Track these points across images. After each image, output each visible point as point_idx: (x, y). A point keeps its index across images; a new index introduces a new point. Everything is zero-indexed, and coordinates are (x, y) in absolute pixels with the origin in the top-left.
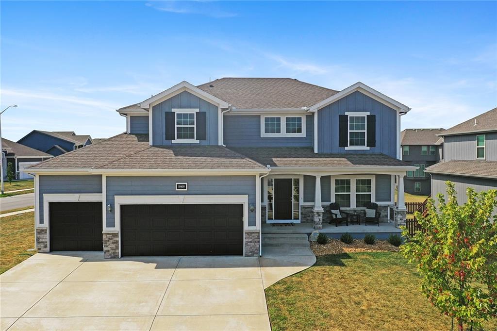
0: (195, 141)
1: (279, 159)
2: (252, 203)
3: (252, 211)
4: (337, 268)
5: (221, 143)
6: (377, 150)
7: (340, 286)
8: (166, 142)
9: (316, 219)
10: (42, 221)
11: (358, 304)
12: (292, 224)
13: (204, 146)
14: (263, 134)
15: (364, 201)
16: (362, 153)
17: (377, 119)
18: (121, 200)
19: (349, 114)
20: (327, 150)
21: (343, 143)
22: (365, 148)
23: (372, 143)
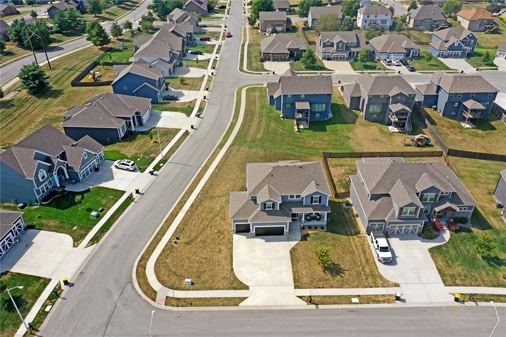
0: (272, 209)
1: (293, 208)
2: (286, 227)
4: (305, 242)
5: (278, 209)
6: (321, 204)
10: (234, 227)
13: (274, 210)
14: (289, 199)
16: (317, 205)
17: (322, 197)
18: (255, 227)
19: (314, 196)
20: (307, 204)
21: (312, 202)
22: (318, 203)
23: (320, 202)
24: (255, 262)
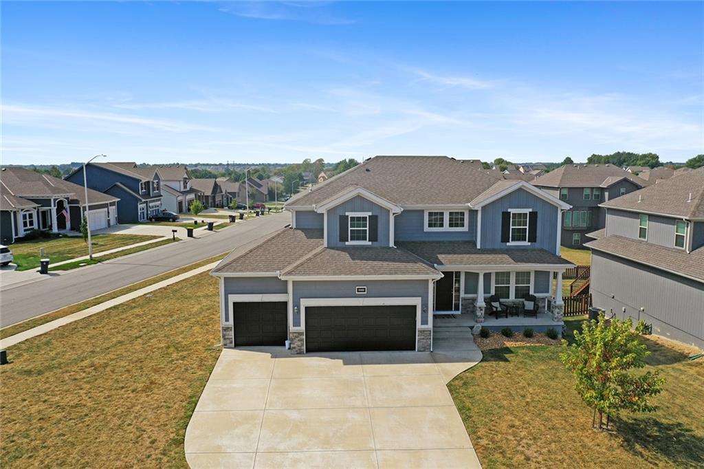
0: (367, 243)
1: (443, 256)
2: (425, 305)
3: (425, 311)
4: (502, 363)
5: (392, 244)
6: (537, 245)
7: (508, 381)
8: (340, 244)
9: (479, 314)
10: (227, 320)
11: (523, 396)
12: (453, 316)
13: (376, 248)
14: (427, 229)
15: (523, 293)
16: (524, 249)
17: (539, 216)
18: (305, 303)
19: (512, 211)
20: (488, 247)
21: (505, 239)
22: (526, 243)
23: (533, 239)
24: (294, 415)
